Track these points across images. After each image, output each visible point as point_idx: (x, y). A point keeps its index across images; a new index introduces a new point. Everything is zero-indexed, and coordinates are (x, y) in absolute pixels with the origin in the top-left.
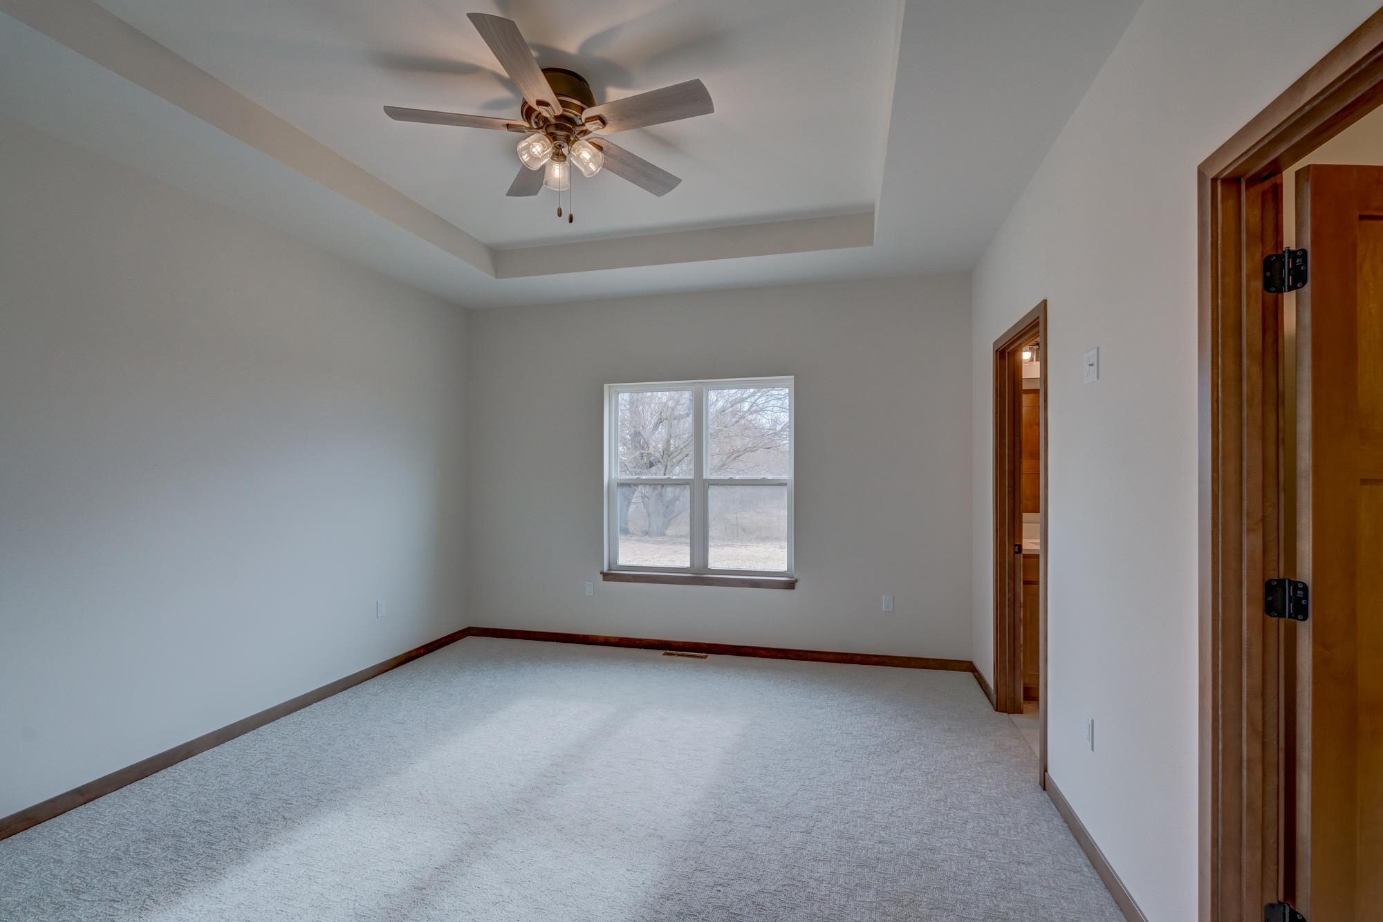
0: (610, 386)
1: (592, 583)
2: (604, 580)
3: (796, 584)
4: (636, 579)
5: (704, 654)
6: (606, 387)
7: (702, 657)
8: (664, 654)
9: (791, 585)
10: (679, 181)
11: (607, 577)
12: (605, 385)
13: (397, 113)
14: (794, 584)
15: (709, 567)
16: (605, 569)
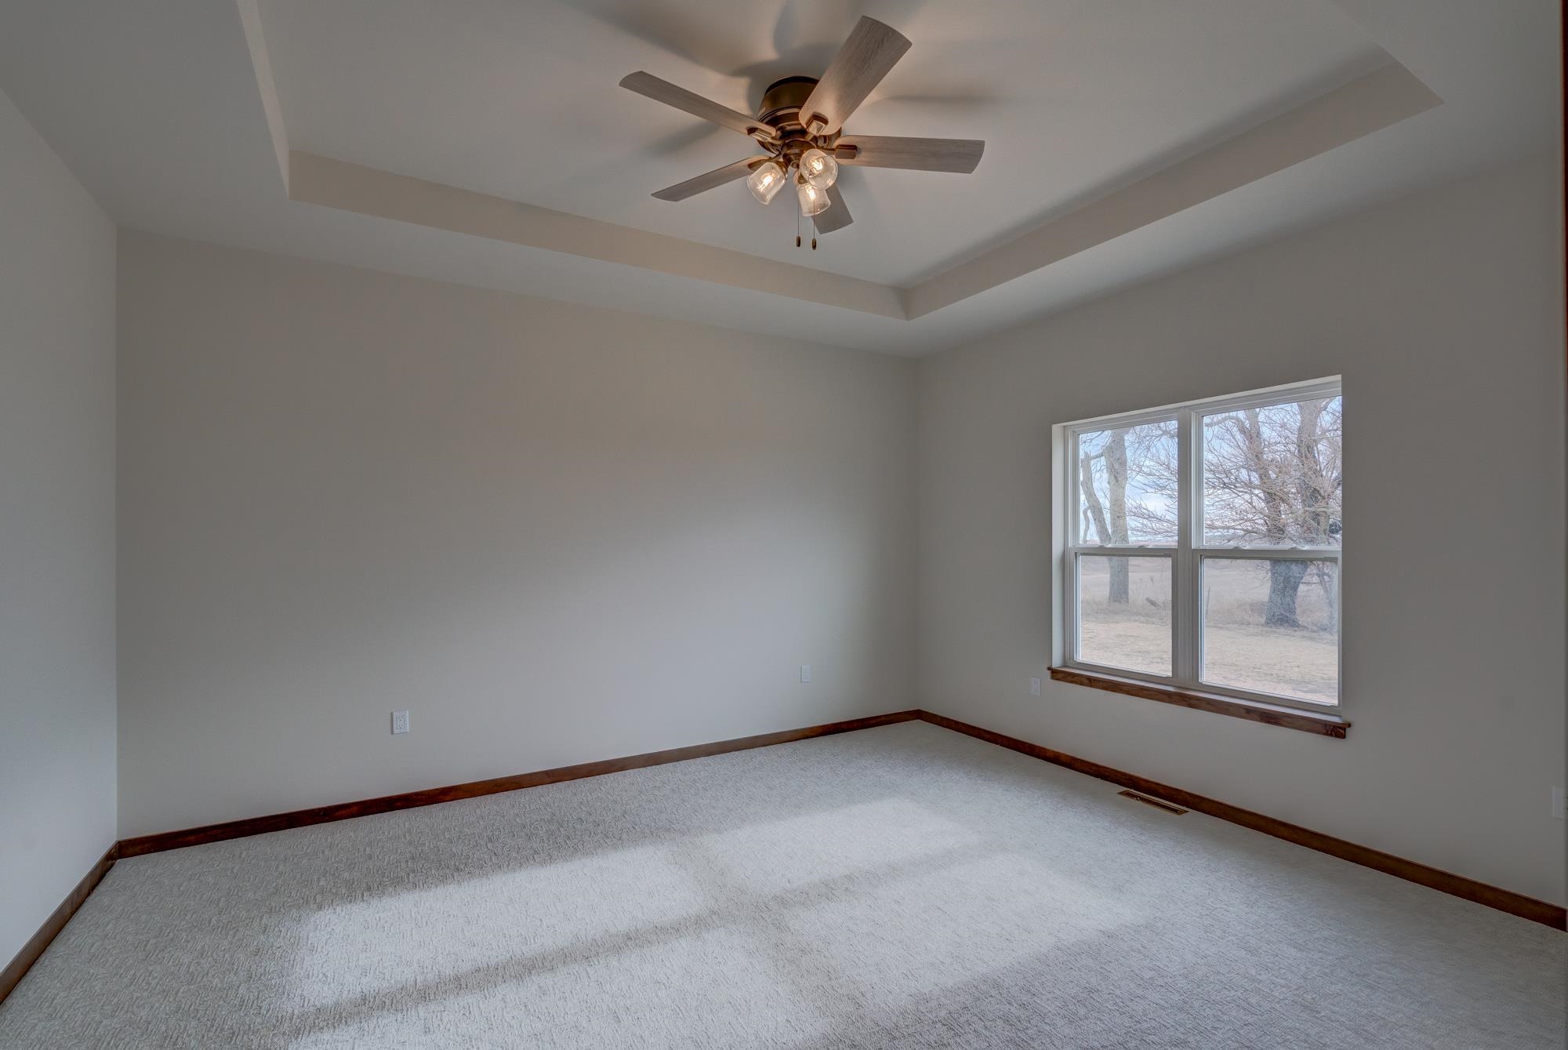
0: (1065, 427)
1: (1038, 680)
2: (1053, 678)
3: (1348, 729)
4: (1092, 682)
5: (1185, 808)
6: (1056, 429)
7: (1175, 811)
8: (1121, 793)
9: (1338, 731)
10: (980, 145)
11: (1056, 674)
12: (1054, 426)
13: (673, 194)
14: (1345, 730)
15: (1201, 682)
16: (1056, 663)
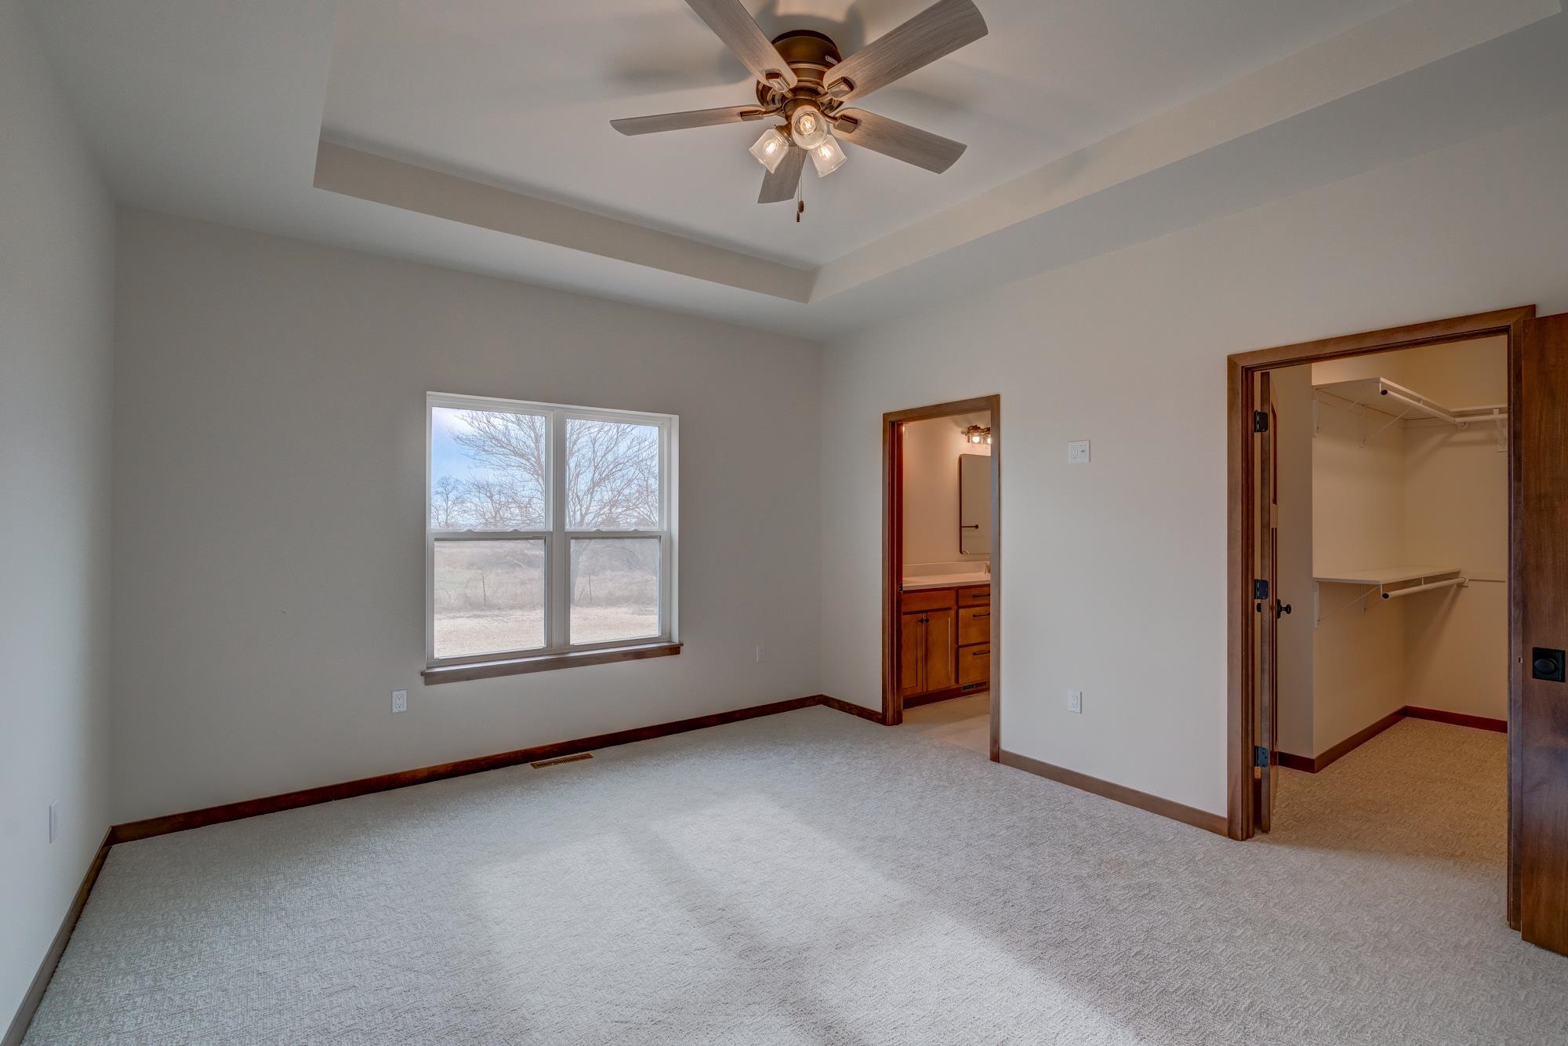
0: (432, 396)
2: (427, 683)
3: (681, 647)
4: (478, 673)
6: (429, 397)
9: (675, 650)
11: (432, 677)
14: (679, 648)
15: (571, 643)
